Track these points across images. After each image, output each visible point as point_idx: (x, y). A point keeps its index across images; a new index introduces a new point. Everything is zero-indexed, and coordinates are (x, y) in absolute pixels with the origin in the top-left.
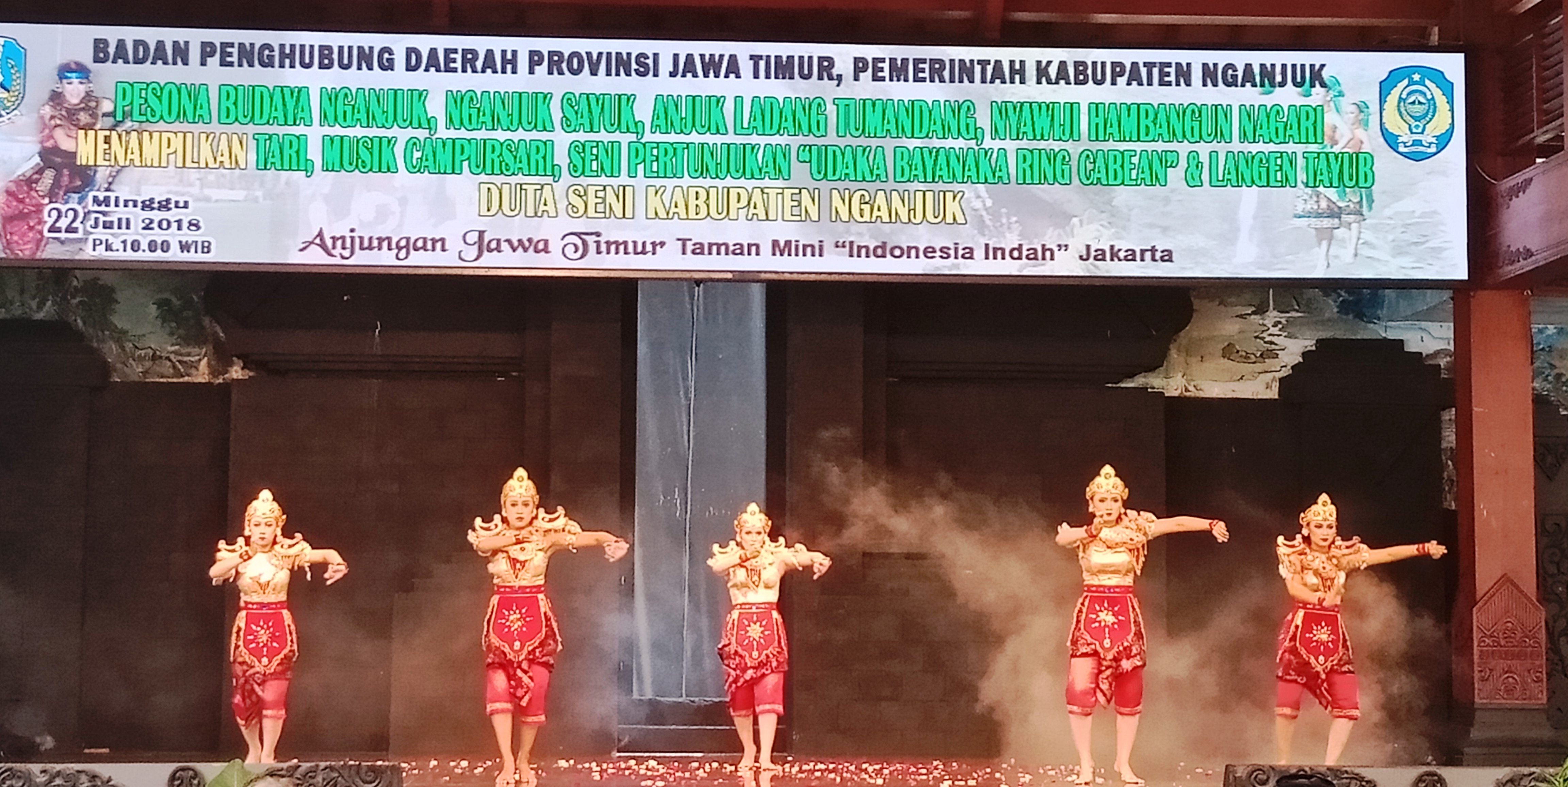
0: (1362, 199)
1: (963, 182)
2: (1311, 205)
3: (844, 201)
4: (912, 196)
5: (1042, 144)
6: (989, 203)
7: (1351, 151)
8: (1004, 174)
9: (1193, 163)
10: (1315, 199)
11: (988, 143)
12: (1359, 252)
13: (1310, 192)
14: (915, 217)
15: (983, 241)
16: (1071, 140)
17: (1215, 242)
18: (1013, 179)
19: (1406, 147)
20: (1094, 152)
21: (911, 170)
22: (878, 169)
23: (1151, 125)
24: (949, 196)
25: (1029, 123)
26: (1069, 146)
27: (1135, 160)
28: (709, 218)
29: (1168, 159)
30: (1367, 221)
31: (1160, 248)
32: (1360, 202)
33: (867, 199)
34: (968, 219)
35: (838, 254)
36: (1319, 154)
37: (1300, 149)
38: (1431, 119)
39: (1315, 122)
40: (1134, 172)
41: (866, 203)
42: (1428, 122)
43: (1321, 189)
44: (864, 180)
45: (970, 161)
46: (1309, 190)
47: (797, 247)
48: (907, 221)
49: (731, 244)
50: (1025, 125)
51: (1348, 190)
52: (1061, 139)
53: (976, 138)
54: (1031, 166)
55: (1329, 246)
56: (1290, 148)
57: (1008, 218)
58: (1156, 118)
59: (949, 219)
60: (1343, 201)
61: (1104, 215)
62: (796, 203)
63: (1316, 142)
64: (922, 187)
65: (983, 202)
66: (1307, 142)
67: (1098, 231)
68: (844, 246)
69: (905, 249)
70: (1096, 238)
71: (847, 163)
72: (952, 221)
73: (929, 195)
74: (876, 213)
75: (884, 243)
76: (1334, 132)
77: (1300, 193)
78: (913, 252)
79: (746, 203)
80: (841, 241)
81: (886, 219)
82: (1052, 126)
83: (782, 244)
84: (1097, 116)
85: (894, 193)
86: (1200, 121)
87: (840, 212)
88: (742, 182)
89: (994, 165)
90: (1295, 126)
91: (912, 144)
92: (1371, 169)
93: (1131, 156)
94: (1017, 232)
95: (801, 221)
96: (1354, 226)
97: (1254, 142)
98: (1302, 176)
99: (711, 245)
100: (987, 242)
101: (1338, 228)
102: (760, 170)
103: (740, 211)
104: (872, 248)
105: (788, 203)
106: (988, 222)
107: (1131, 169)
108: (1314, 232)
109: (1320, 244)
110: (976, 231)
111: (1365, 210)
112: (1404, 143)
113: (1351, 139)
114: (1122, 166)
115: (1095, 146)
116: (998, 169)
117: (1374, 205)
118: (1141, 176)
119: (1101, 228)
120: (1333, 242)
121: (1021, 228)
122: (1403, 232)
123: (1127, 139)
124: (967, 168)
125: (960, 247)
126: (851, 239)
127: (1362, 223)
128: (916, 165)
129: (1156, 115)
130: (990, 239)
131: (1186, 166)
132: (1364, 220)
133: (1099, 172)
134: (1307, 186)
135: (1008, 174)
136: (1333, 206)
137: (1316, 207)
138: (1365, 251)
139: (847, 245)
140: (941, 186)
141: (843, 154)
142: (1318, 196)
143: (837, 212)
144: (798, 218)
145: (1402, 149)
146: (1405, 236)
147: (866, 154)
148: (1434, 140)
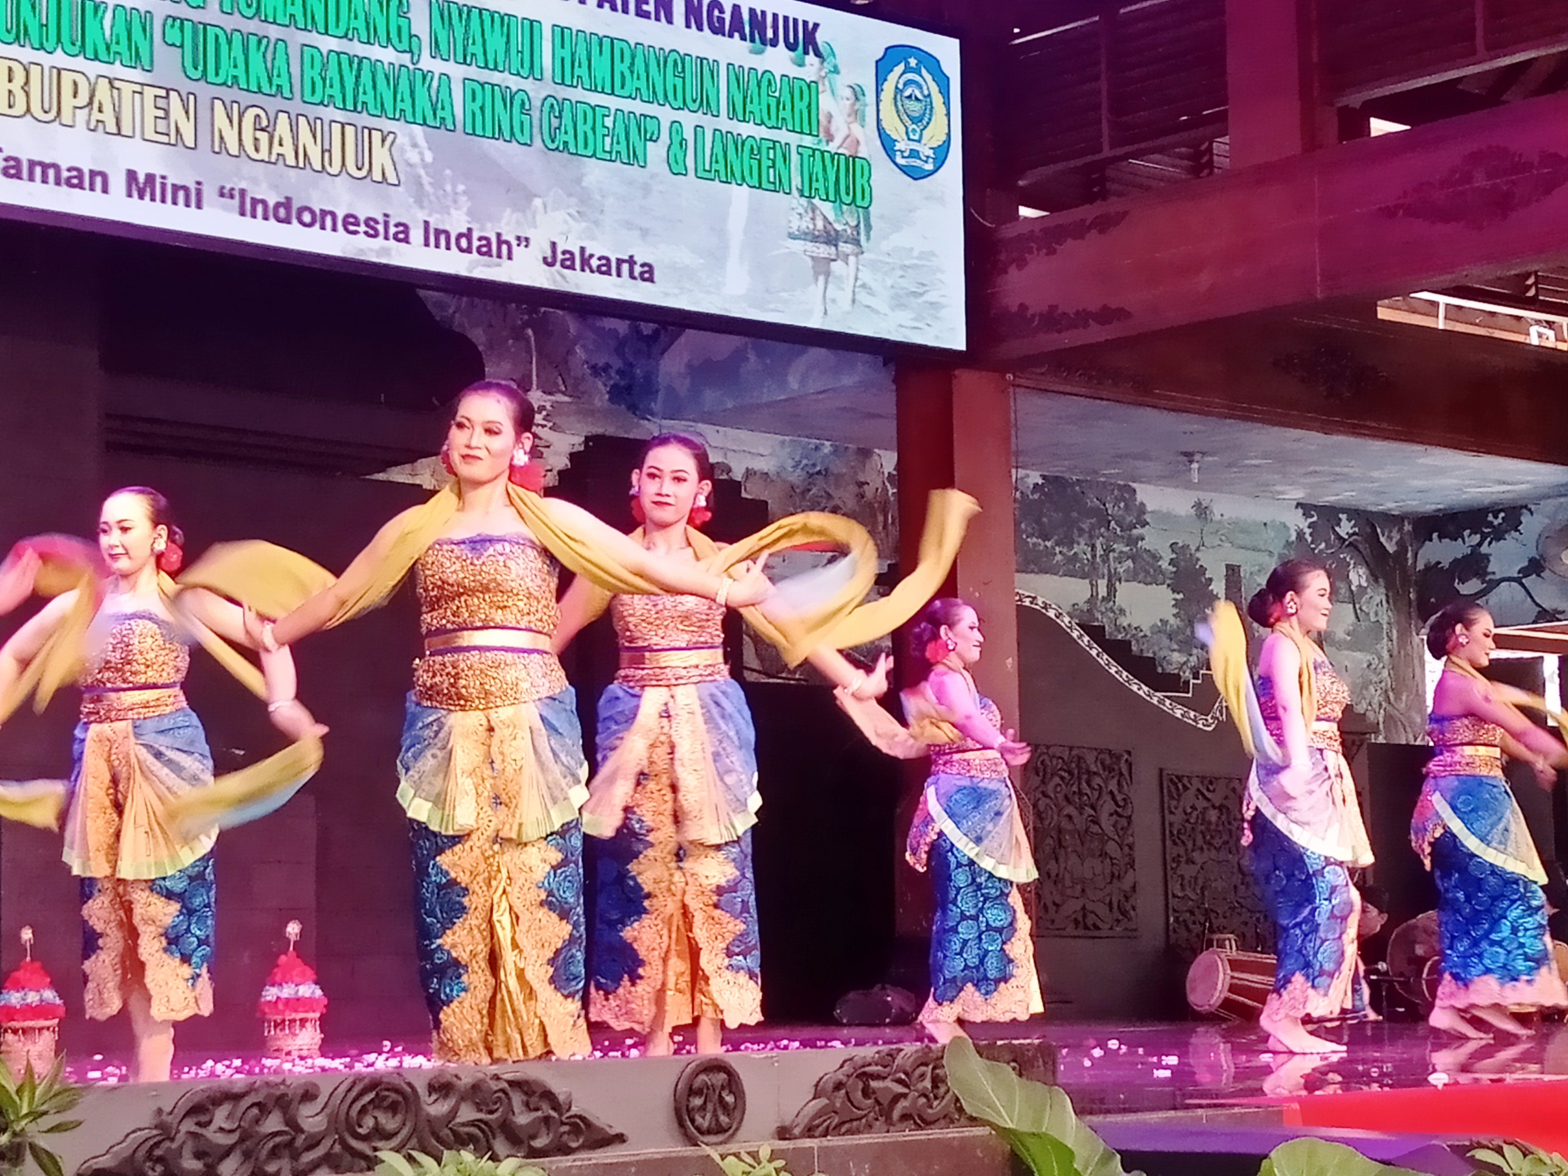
0: (859, 222)
1: (394, 119)
2: (806, 224)
3: (231, 121)
4: (326, 128)
5: (496, 77)
6: (429, 157)
7: (847, 153)
8: (447, 114)
9: (676, 140)
10: (811, 215)
11: (426, 63)
12: (857, 297)
13: (805, 204)
14: (331, 165)
15: (422, 216)
16: (531, 78)
17: (702, 261)
18: (459, 125)
19: (903, 157)
20: (560, 101)
21: (324, 87)
22: (279, 76)
23: (627, 73)
24: (376, 136)
25: (479, 40)
26: (528, 85)
27: (609, 122)
28: (28, 117)
29: (648, 128)
30: (865, 255)
31: (639, 259)
32: (858, 225)
33: (264, 123)
34: (402, 179)
35: (225, 208)
36: (814, 150)
37: (794, 139)
38: (928, 123)
39: (810, 104)
40: (608, 140)
41: (263, 130)
42: (925, 127)
43: (816, 201)
44: (260, 91)
45: (404, 86)
46: (804, 201)
47: (163, 186)
48: (320, 169)
49: (64, 166)
50: (474, 43)
51: (845, 207)
52: (518, 74)
53: (411, 51)
54: (482, 109)
55: (826, 283)
56: (783, 136)
57: (454, 187)
58: (632, 64)
59: (377, 176)
60: (839, 222)
61: (573, 200)
62: (161, 113)
63: (810, 134)
64: (340, 116)
65: (421, 154)
66: (802, 133)
67: (566, 222)
68: (232, 197)
69: (318, 212)
70: (562, 233)
71: (235, 59)
72: (380, 179)
73: (350, 131)
74: (276, 149)
75: (288, 199)
76: (829, 122)
77: (795, 203)
78: (329, 221)
79: (87, 100)
80: (228, 187)
81: (291, 161)
82: (507, 51)
83: (141, 178)
84: (563, 47)
85: (300, 118)
86: (684, 78)
87: (226, 139)
88: (79, 63)
89: (434, 99)
90: (788, 107)
91: (328, 44)
92: (868, 181)
93: (604, 116)
94: (465, 209)
95: (169, 144)
96: (852, 259)
97: (744, 121)
98: (796, 181)
99: (32, 164)
100: (427, 219)
101: (834, 260)
102: (108, 48)
103: (78, 111)
104: (271, 204)
105: (151, 112)
106: (428, 188)
107: (604, 136)
108: (810, 262)
109: (817, 280)
110: (411, 200)
111: (863, 238)
112: (902, 152)
113: (848, 136)
114: (593, 129)
115: (563, 92)
116: (439, 106)
117: (872, 233)
118: (616, 147)
119: (568, 218)
120: (830, 279)
121: (469, 204)
122: (902, 277)
123: (599, 89)
124: (399, 98)
125: (392, 223)
126: (243, 185)
127: (860, 257)
128: (331, 79)
129: (633, 58)
130: (430, 215)
131: (668, 142)
132: (862, 253)
133: (566, 133)
134: (802, 195)
135: (453, 116)
136: (829, 227)
137: (811, 226)
138: (862, 296)
139: (236, 194)
140: (364, 120)
141: (230, 42)
142: (813, 212)
143: (222, 138)
144: (165, 139)
145: (900, 161)
146: (903, 283)
147: (262, 48)
148: (931, 153)
